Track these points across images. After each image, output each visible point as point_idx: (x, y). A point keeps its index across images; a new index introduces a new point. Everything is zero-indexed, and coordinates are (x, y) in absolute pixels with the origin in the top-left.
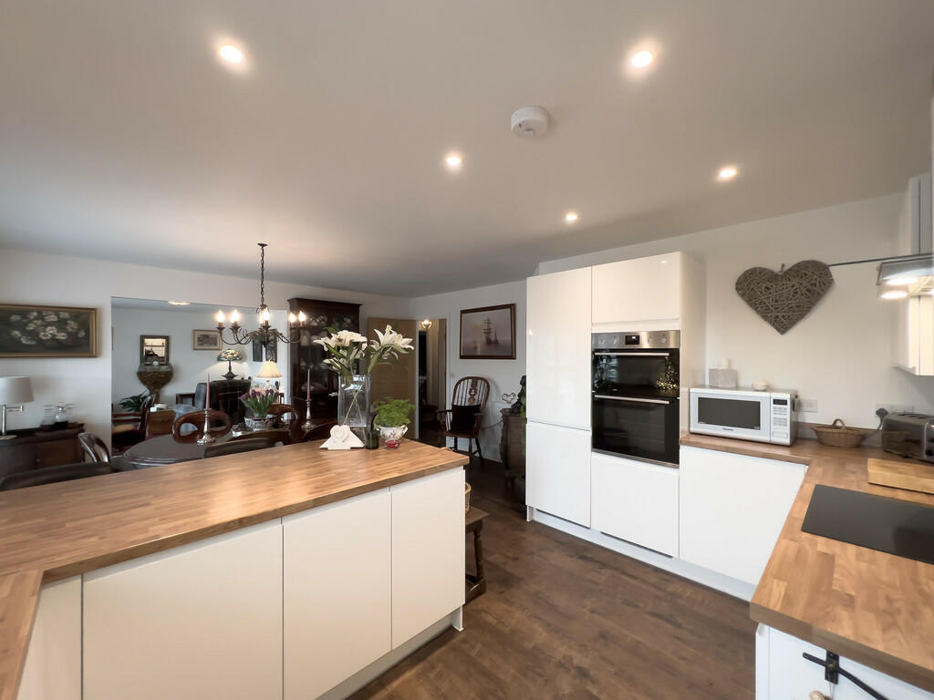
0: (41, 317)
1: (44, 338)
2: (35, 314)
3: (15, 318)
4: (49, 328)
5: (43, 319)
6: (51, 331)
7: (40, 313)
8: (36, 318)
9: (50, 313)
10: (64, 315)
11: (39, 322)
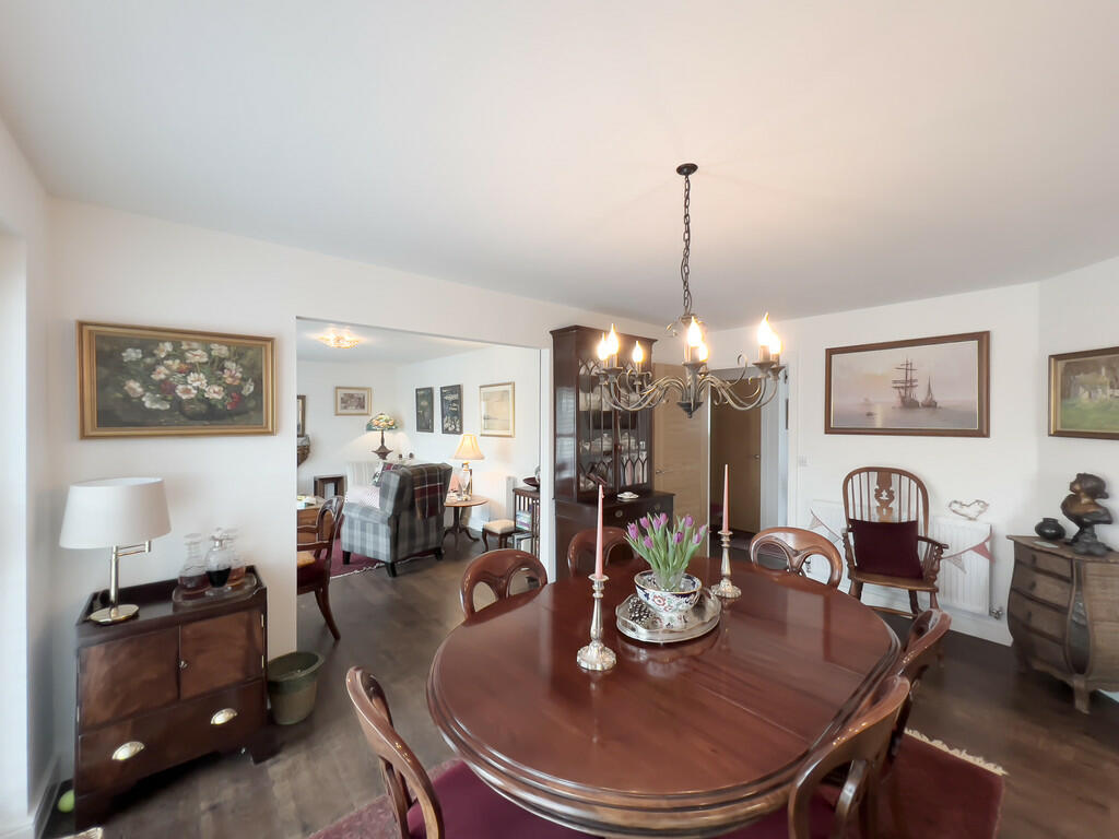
0: (177, 354)
1: (184, 397)
2: (168, 347)
3: (132, 354)
4: (192, 377)
5: (183, 359)
6: (197, 381)
7: (177, 344)
8: (169, 356)
9: (195, 345)
10: (220, 350)
11: (175, 364)
